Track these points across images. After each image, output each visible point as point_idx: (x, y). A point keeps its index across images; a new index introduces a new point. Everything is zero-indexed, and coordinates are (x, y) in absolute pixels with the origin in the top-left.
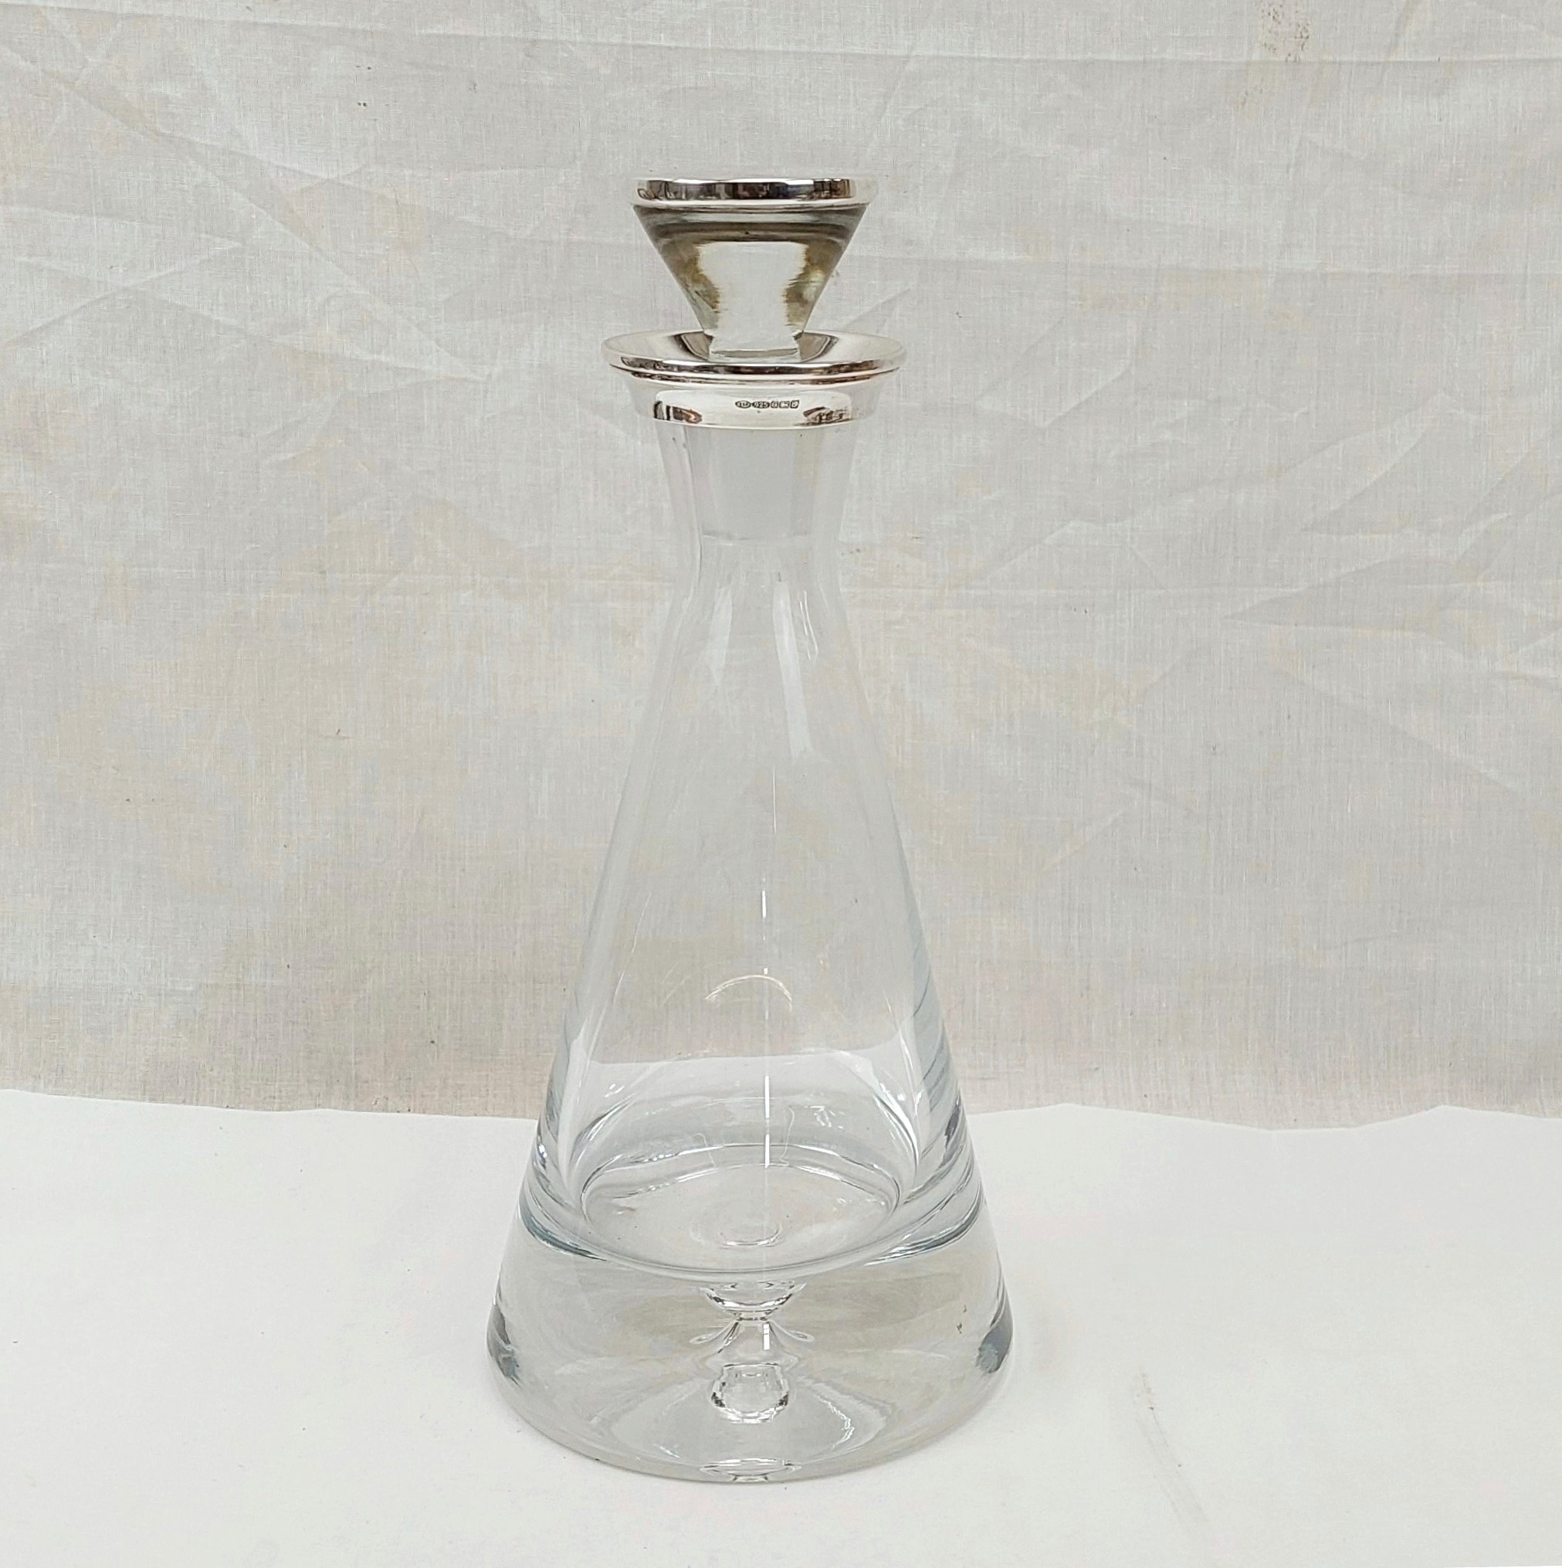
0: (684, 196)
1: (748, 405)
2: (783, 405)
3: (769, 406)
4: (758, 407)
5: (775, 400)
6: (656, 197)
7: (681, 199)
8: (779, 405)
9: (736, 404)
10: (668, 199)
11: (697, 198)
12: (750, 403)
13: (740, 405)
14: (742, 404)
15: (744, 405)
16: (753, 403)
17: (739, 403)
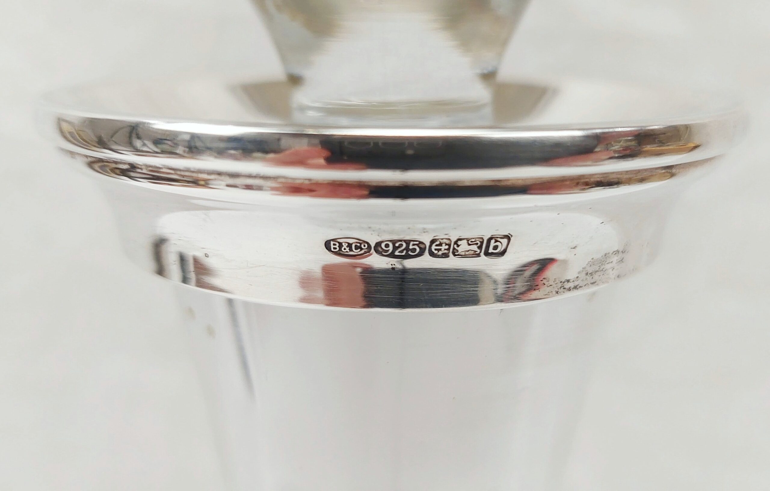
2: (463, 247)
5: (439, 236)
9: (327, 245)
12: (371, 243)
13: (340, 249)
14: (345, 246)
15: (351, 250)
16: (378, 244)
17: (338, 244)
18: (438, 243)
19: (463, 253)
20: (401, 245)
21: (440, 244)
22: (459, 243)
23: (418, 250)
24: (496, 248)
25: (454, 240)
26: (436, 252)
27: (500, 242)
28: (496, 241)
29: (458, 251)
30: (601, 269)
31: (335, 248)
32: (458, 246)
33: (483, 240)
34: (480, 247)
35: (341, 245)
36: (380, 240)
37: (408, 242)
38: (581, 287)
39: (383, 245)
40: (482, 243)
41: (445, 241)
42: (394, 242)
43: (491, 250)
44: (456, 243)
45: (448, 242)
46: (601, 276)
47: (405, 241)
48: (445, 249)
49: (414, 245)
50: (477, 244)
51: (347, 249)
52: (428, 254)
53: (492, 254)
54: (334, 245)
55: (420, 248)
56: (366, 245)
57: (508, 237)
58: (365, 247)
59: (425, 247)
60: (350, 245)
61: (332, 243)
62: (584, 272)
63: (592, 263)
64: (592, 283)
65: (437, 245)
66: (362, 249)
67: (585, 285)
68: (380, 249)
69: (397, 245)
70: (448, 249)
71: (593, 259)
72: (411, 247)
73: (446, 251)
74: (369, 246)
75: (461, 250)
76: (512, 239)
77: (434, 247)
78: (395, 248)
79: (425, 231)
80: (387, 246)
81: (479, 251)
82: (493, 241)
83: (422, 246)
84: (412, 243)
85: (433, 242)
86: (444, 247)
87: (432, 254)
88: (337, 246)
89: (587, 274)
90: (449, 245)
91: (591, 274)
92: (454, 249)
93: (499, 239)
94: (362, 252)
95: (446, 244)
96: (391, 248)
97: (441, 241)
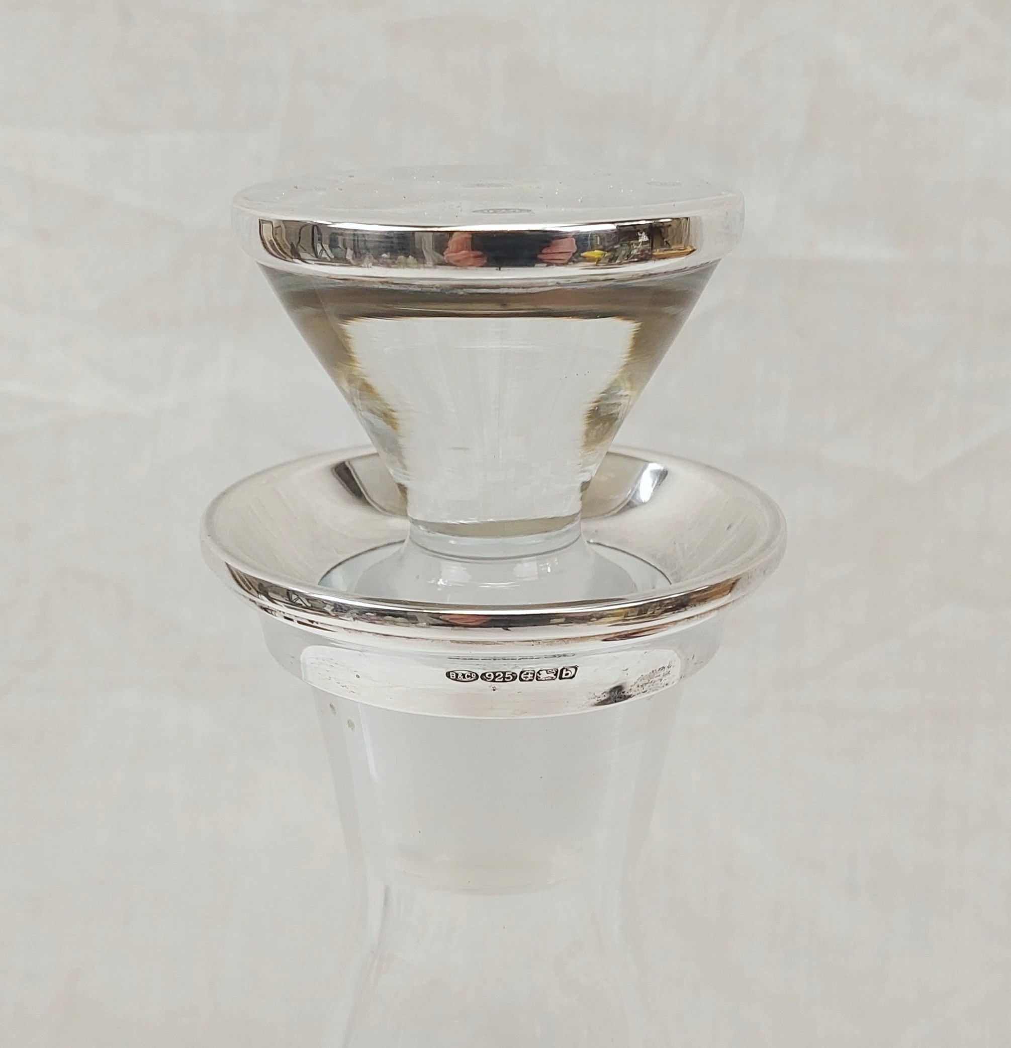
0: (349, 255)
1: (472, 677)
2: (544, 675)
3: (515, 678)
4: (494, 681)
5: (527, 668)
6: (296, 255)
7: (345, 262)
8: (536, 676)
9: (448, 675)
10: (319, 260)
11: (378, 261)
12: (478, 674)
13: (457, 677)
14: (460, 675)
15: (464, 677)
16: (484, 674)
17: (455, 674)
18: (525, 673)
19: (544, 679)
20: (499, 675)
21: (527, 674)
22: (541, 672)
23: (511, 678)
24: (567, 674)
25: (537, 671)
26: (524, 679)
27: (570, 671)
28: (567, 670)
29: (540, 678)
30: (650, 682)
31: (453, 677)
32: (540, 674)
33: (558, 671)
34: (556, 675)
35: (457, 675)
36: (484, 672)
37: (504, 673)
38: (634, 696)
39: (487, 675)
40: (557, 672)
41: (530, 672)
42: (494, 673)
43: (564, 676)
44: (538, 672)
45: (533, 672)
46: (651, 686)
47: (503, 672)
48: (531, 677)
49: (508, 675)
50: (553, 673)
51: (462, 677)
52: (519, 680)
53: (565, 678)
54: (452, 674)
55: (513, 677)
56: (475, 675)
57: (576, 668)
58: (474, 676)
59: (517, 676)
60: (463, 675)
61: (451, 673)
62: (636, 685)
63: (642, 678)
64: (643, 692)
65: (524, 675)
66: (471, 677)
67: (638, 694)
68: (484, 677)
69: (497, 674)
70: (533, 677)
71: (642, 675)
72: (507, 676)
73: (532, 678)
74: (477, 675)
75: (541, 677)
76: (578, 668)
77: (523, 676)
78: (495, 677)
79: (516, 667)
80: (490, 675)
81: (555, 677)
82: (564, 670)
83: (514, 675)
84: (507, 673)
85: (522, 672)
86: (530, 676)
87: (521, 680)
88: (455, 675)
89: (638, 686)
90: (534, 674)
91: (642, 686)
92: (537, 676)
93: (569, 669)
94: (472, 679)
95: (531, 674)
96: (492, 677)
97: (528, 672)
